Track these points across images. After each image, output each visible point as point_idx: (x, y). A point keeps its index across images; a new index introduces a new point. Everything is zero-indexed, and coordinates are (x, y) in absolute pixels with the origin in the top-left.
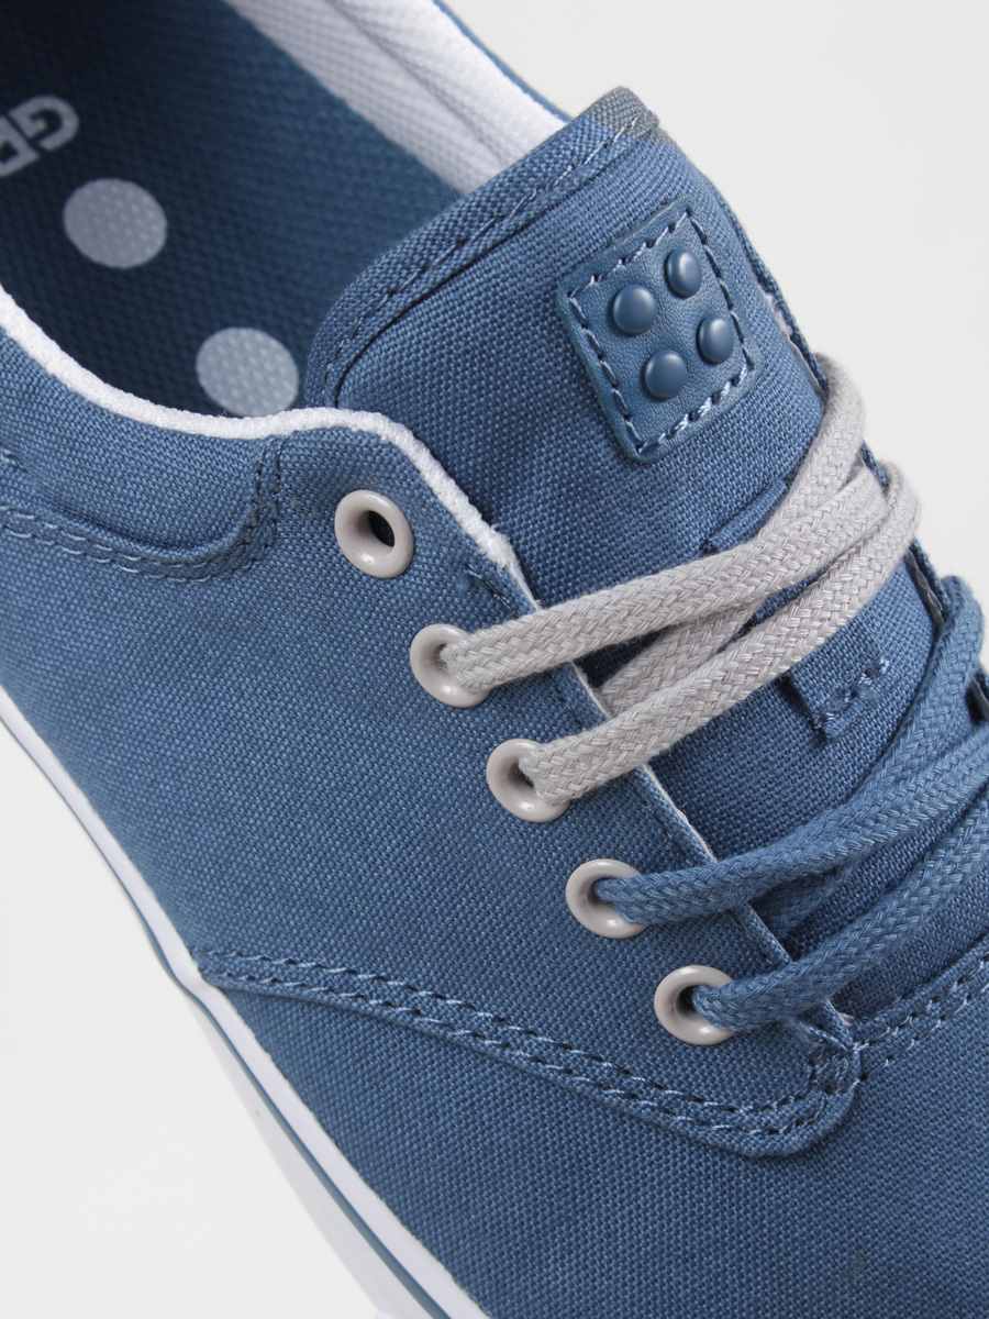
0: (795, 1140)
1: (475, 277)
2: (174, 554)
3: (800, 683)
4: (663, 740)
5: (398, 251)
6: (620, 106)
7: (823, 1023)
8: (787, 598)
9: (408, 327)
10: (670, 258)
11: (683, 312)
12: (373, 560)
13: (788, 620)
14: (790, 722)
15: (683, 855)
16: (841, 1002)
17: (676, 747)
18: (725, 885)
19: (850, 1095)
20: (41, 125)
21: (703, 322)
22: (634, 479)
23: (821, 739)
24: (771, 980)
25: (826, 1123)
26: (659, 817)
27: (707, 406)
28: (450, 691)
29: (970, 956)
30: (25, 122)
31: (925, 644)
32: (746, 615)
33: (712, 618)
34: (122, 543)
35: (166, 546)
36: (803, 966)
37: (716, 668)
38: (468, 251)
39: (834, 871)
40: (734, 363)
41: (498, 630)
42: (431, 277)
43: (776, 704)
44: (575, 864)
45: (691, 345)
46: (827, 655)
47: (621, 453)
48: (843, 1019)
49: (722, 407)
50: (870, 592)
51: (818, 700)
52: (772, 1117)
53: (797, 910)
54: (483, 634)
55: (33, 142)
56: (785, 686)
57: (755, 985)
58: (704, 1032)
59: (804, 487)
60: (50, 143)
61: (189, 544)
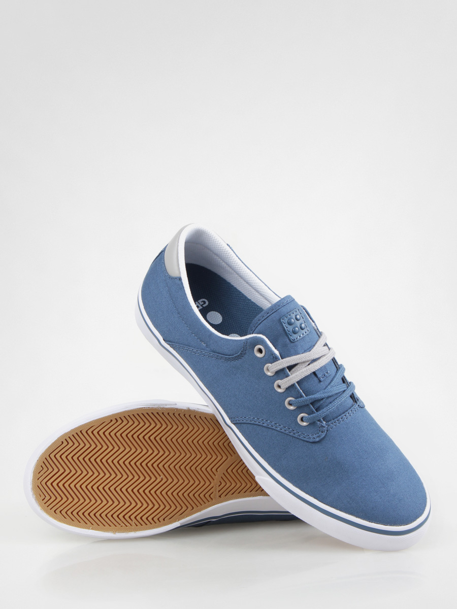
0: (317, 439)
1: (270, 317)
2: (231, 357)
3: (317, 373)
4: (298, 379)
5: (260, 315)
6: (289, 297)
7: (322, 422)
8: (314, 361)
9: (261, 324)
10: (296, 316)
11: (298, 323)
12: (259, 355)
13: (315, 363)
14: (315, 379)
15: (301, 396)
16: (324, 419)
17: (300, 380)
18: (307, 400)
19: (325, 433)
20: (203, 303)
21: (301, 324)
22: (292, 344)
23: (320, 381)
24: (314, 415)
25: (322, 437)
26: (298, 391)
27: (302, 335)
28: (269, 374)
29: (342, 415)
30: (200, 303)
31: (335, 371)
32: (309, 363)
33: (304, 362)
34: (223, 356)
35: (229, 356)
36: (318, 413)
37: (305, 369)
38: (269, 314)
39: (322, 399)
40: (305, 330)
41: (275, 363)
42: (264, 318)
43: (313, 376)
44: (286, 399)
45: (299, 327)
46: (321, 369)
47: (290, 341)
48: (324, 422)
49: (304, 336)
50: (327, 362)
51: (319, 376)
52: (314, 436)
53: (318, 405)
54: (273, 364)
55: (202, 306)
56: (314, 373)
57: (312, 416)
58: (305, 424)
59: (316, 346)
60: (204, 306)
61: (233, 355)
